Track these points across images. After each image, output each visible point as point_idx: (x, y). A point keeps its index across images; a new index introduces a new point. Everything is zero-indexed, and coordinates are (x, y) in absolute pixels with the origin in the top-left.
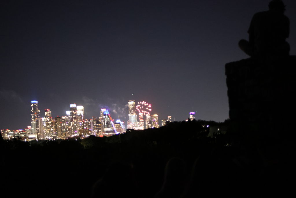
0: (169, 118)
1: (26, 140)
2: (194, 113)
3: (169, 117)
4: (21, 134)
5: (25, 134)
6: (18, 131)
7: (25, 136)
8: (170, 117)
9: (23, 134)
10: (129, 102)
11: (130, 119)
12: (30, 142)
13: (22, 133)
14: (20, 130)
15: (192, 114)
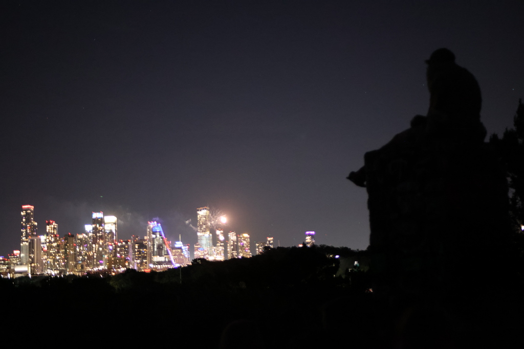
0: (269, 241)
1: (9, 276)
2: (313, 233)
3: (269, 239)
4: (1, 264)
5: (8, 264)
7: (8, 268)
10: (198, 210)
11: (199, 241)
12: (16, 279)
14: (1, 258)
15: (309, 235)
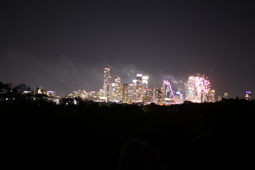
4: (94, 95)
7: (97, 97)
10: (189, 77)
11: (188, 92)
14: (94, 92)
15: (248, 93)
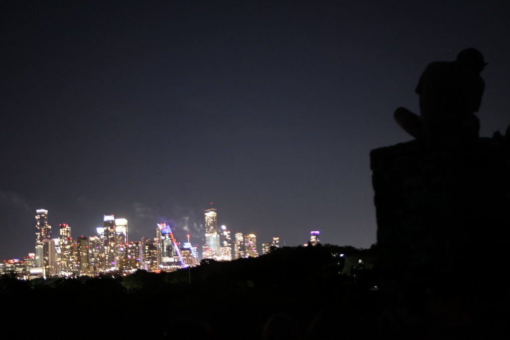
0: (275, 241)
1: (25, 278)
2: (318, 232)
3: (275, 239)
4: (16, 266)
5: (23, 266)
6: (11, 261)
7: (23, 270)
8: (278, 238)
9: (20, 267)
10: (206, 212)
11: (207, 242)
12: (32, 280)
13: (19, 264)
14: (16, 261)
15: (314, 234)
